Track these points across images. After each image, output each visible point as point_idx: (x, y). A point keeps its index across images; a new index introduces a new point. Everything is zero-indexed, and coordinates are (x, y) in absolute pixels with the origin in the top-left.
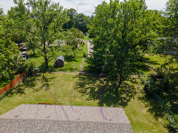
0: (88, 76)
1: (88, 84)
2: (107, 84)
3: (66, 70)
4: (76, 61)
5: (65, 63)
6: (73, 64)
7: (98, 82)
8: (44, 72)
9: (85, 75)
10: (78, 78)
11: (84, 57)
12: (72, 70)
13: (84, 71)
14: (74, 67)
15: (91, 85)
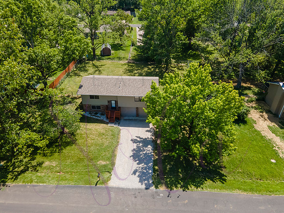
0: (136, 64)
1: (137, 70)
2: (154, 70)
3: (114, 59)
4: (123, 50)
5: (112, 52)
6: (121, 53)
7: (146, 69)
8: (92, 61)
9: (134, 63)
10: (127, 66)
11: (132, 46)
12: (120, 58)
13: (133, 60)
14: (122, 56)
15: (140, 71)
